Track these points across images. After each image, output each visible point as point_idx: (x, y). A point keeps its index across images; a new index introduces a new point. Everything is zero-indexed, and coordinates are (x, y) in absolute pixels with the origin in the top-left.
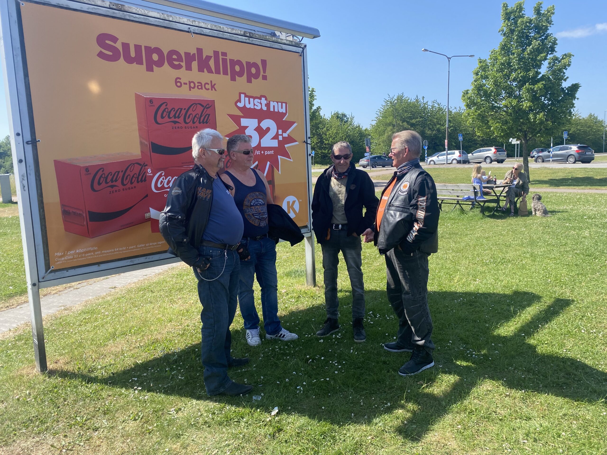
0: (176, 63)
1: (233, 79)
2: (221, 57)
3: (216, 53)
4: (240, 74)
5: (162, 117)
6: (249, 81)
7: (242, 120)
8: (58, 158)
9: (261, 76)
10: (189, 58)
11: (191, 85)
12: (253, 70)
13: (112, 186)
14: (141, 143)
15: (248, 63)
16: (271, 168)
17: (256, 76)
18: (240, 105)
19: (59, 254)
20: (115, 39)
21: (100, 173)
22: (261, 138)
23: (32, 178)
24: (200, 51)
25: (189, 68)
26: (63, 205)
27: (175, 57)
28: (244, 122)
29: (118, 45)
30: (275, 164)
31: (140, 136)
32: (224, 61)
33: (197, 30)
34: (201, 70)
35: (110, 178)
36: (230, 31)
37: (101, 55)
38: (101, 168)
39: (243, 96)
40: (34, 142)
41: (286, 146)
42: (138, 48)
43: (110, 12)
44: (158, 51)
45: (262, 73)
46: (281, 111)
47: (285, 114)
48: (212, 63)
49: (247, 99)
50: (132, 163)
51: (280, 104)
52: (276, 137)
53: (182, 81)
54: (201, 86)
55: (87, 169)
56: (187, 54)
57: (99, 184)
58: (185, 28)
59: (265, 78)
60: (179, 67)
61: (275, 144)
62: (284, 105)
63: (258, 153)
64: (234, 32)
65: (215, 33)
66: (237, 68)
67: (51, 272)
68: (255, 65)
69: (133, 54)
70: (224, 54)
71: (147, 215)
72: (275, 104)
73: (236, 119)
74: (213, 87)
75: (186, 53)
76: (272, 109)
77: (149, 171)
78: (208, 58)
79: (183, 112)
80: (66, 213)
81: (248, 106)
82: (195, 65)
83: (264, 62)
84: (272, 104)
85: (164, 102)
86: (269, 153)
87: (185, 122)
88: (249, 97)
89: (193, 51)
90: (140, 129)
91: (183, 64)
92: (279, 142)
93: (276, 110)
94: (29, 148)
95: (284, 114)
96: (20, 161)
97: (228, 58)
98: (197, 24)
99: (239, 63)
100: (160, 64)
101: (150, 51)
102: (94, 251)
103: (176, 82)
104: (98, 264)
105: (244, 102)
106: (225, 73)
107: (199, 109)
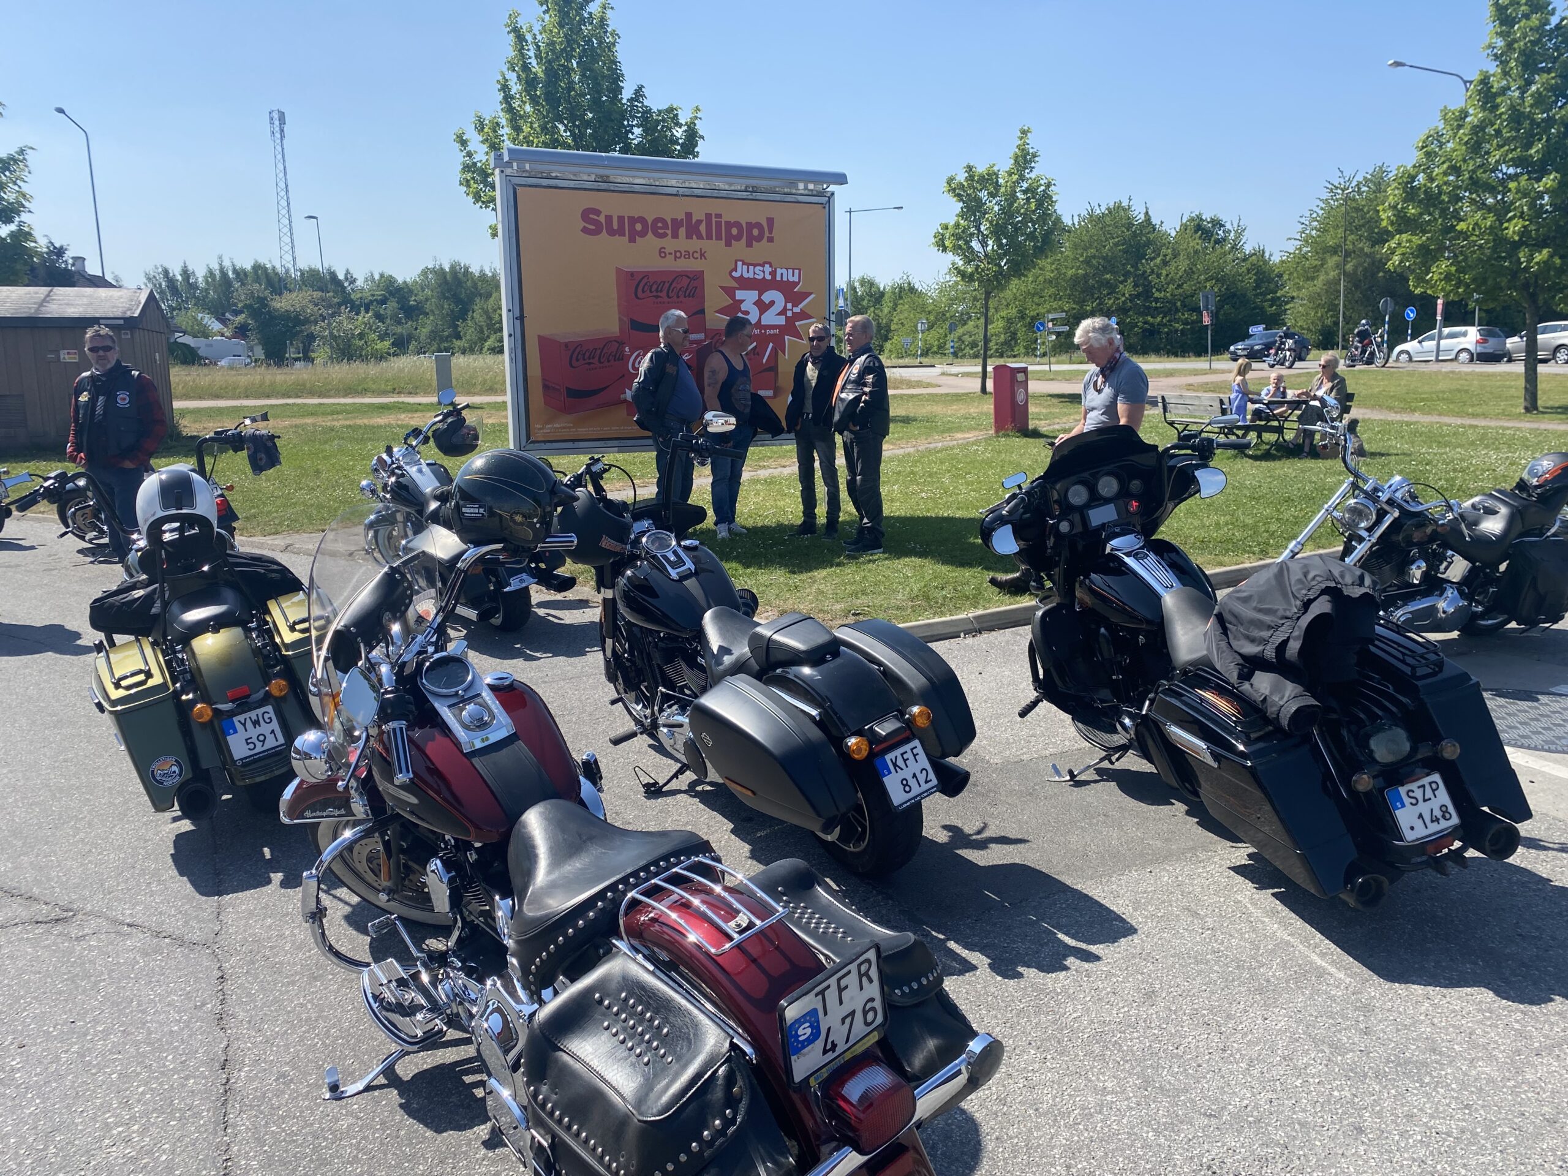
0: (661, 231)
1: (728, 244)
2: (714, 220)
3: (708, 216)
4: (738, 238)
5: (643, 292)
6: (749, 245)
7: (737, 292)
8: (542, 334)
9: (765, 239)
10: (676, 224)
11: (677, 255)
12: (755, 232)
13: (589, 364)
14: (620, 320)
15: (748, 224)
16: (774, 353)
17: (759, 239)
18: (736, 274)
19: (538, 426)
20: (598, 212)
21: (578, 349)
22: (761, 314)
23: (519, 351)
24: (689, 215)
25: (675, 236)
26: (544, 379)
27: (660, 225)
28: (740, 295)
29: (602, 219)
30: (780, 346)
31: (620, 313)
32: (718, 224)
33: (687, 192)
34: (689, 236)
35: (587, 355)
36: (727, 187)
37: (585, 230)
38: (580, 344)
39: (740, 264)
40: (522, 318)
41: (797, 323)
42: (621, 219)
43: (595, 185)
44: (642, 220)
45: (767, 234)
46: (791, 279)
47: (798, 283)
48: (703, 228)
49: (745, 267)
50: (608, 341)
51: (790, 271)
52: (783, 312)
53: (667, 251)
54: (688, 255)
55: (566, 345)
56: (674, 221)
57: (577, 360)
58: (674, 191)
59: (771, 240)
60: (664, 235)
61: (781, 321)
62: (796, 272)
63: (757, 332)
64: (732, 188)
65: (709, 193)
66: (734, 231)
67: (533, 442)
68: (758, 225)
69: (615, 226)
70: (719, 216)
71: (622, 396)
72: (784, 271)
73: (730, 292)
74: (702, 255)
75: (672, 220)
76: (778, 278)
77: (627, 349)
78: (699, 222)
79: (667, 285)
80: (546, 387)
81: (746, 275)
82: (682, 231)
83: (770, 221)
84: (779, 271)
85: (646, 275)
86: (772, 332)
87: (668, 296)
88: (748, 265)
89: (681, 216)
90: (619, 305)
91: (669, 232)
92: (787, 318)
93: (785, 279)
94: (518, 322)
95: (796, 284)
96: (510, 335)
97: (723, 220)
98: (687, 185)
99: (737, 224)
100: (643, 234)
101: (633, 220)
102: (569, 428)
103: (660, 252)
104: (573, 441)
105: (741, 271)
106: (719, 238)
107: (686, 281)
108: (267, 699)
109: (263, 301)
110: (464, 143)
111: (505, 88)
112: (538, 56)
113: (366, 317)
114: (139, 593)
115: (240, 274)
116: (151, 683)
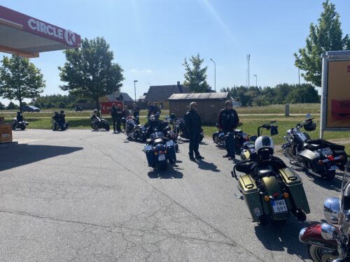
19: (329, 123)
23: (326, 104)
67: (327, 128)
94: (326, 96)
96: (323, 100)
108: (283, 198)
109: (242, 94)
110: (296, 55)
111: (308, 41)
112: (318, 32)
113: (264, 96)
114: (248, 163)
115: (238, 88)
116: (254, 188)
